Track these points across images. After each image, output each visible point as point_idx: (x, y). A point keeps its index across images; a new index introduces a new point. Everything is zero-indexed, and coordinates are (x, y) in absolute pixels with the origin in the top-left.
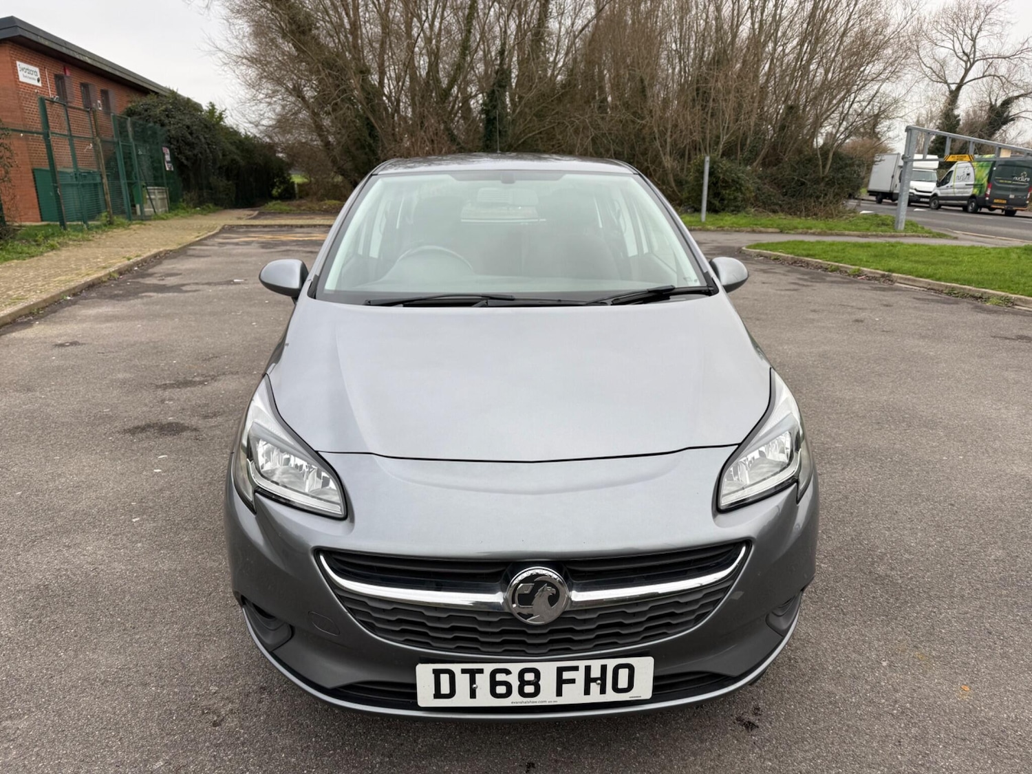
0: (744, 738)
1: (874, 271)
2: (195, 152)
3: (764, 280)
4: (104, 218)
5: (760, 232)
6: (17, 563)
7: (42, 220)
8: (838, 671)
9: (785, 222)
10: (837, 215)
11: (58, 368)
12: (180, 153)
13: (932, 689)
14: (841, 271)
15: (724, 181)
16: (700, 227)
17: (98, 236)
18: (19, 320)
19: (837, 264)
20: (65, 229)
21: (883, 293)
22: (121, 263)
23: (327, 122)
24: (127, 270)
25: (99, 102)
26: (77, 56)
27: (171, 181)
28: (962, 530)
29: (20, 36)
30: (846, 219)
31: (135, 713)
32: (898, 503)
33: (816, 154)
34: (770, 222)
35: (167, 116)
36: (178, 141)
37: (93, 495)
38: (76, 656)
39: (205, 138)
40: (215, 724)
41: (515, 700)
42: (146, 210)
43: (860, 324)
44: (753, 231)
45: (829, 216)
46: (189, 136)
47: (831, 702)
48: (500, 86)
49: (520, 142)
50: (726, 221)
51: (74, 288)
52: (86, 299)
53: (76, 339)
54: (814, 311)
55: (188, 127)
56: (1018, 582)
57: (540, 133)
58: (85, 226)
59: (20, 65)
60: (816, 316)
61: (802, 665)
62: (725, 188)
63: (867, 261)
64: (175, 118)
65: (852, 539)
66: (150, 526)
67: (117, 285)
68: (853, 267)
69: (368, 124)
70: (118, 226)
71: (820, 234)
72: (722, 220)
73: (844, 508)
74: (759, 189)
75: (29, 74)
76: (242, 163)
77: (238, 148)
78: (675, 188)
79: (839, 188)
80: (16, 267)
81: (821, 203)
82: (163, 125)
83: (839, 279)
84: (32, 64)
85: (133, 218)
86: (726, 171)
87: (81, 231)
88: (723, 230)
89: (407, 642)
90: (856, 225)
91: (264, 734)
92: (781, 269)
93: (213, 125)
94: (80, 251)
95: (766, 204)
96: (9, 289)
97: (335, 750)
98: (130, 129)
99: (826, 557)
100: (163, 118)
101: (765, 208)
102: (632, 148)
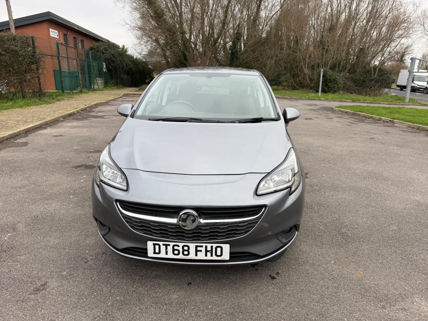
0: (270, 281)
1: (386, 118)
2: (115, 64)
3: (338, 121)
4: (79, 90)
5: (344, 101)
6: (29, 208)
7: (56, 90)
8: (313, 263)
9: (355, 97)
10: (379, 95)
11: (54, 144)
12: (109, 65)
13: (347, 272)
14: (373, 118)
15: (330, 80)
16: (318, 98)
17: (76, 96)
18: (42, 127)
19: (371, 115)
20: (64, 93)
21: (388, 128)
22: (82, 107)
23: (168, 53)
24: (85, 110)
25: (80, 44)
26: (72, 27)
27: (106, 76)
28: (383, 218)
29: (52, 19)
30: (383, 97)
31: (60, 257)
32: (361, 208)
33: (371, 69)
34: (349, 97)
35: (105, 50)
36: (109, 60)
37: (58, 188)
38: (44, 239)
39: (119, 59)
40: (85, 263)
41: (181, 256)
42: (95, 87)
43: (373, 140)
44: (341, 101)
45: (376, 95)
46: (113, 58)
47: (307, 273)
48: (237, 39)
49: (245, 62)
50: (330, 96)
51: (64, 116)
52: (68, 119)
53: (62, 134)
54: (355, 134)
55: (113, 55)
56: (398, 238)
57: (253, 58)
58: (71, 93)
59: (51, 30)
60: (355, 136)
61: (300, 260)
62: (330, 82)
63: (385, 115)
64: (108, 51)
65: (336, 219)
66: (75, 199)
67: (80, 115)
68: (378, 117)
69: (184, 54)
70: (84, 93)
71: (370, 103)
72: (328, 96)
73: (337, 208)
74: (345, 83)
75: (54, 33)
76: (134, 69)
77: (132, 63)
78: (309, 82)
79: (381, 84)
80: (44, 107)
81: (372, 90)
82: (103, 54)
83: (371, 122)
84: (55, 30)
85: (90, 89)
86: (331, 75)
87: (70, 94)
88: (328, 100)
89: (144, 233)
90: (387, 99)
91: (101, 267)
92: (347, 117)
93: (123, 54)
94: (68, 102)
95: (348, 90)
96: (40, 115)
97: (124, 273)
98: (90, 55)
99: (323, 224)
100: (103, 51)
101: (347, 91)
102: (292, 65)
